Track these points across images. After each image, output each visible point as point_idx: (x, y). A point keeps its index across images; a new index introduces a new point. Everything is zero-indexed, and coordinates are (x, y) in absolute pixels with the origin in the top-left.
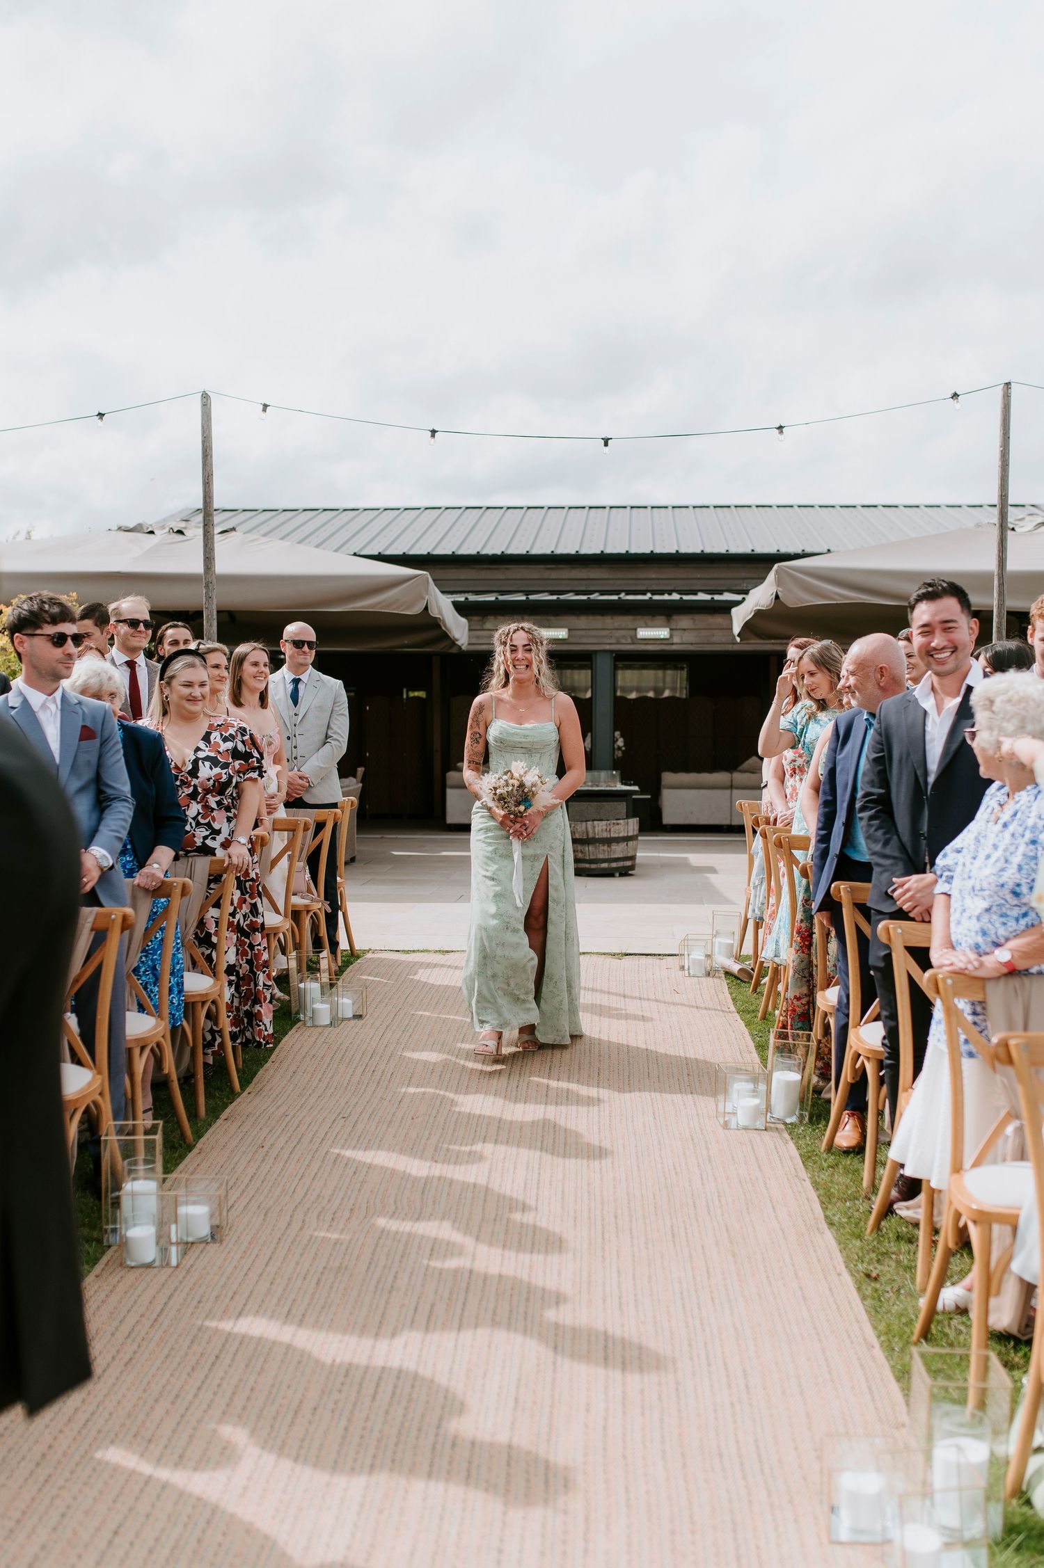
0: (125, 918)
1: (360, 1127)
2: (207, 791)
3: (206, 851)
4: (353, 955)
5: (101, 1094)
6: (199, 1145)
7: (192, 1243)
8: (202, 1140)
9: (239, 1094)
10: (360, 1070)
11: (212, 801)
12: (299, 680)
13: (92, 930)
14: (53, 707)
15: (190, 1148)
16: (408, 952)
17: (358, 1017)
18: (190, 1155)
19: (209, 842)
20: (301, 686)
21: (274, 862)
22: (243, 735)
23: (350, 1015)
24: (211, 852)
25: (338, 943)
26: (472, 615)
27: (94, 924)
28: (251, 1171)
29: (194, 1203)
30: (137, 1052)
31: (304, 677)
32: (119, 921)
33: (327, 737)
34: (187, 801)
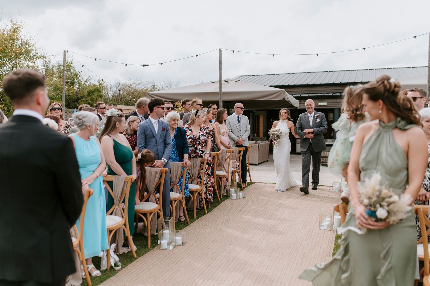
0: (166, 170)
1: (230, 223)
2: (202, 142)
3: (201, 156)
4: (251, 183)
5: (159, 210)
6: (191, 225)
7: (177, 245)
8: (192, 223)
9: (206, 214)
10: (238, 210)
11: (203, 144)
12: (239, 117)
13: (160, 173)
14: (157, 123)
15: (188, 225)
16: (266, 183)
17: (243, 198)
18: (188, 226)
19: (202, 154)
20: (239, 118)
21: (226, 160)
22: (208, 129)
23: (242, 197)
24: (202, 157)
25: (246, 180)
26: (301, 100)
27: (160, 171)
28: (199, 231)
29: (178, 236)
30: (173, 202)
31: (240, 116)
32: (165, 171)
33: (246, 130)
34: (198, 145)
